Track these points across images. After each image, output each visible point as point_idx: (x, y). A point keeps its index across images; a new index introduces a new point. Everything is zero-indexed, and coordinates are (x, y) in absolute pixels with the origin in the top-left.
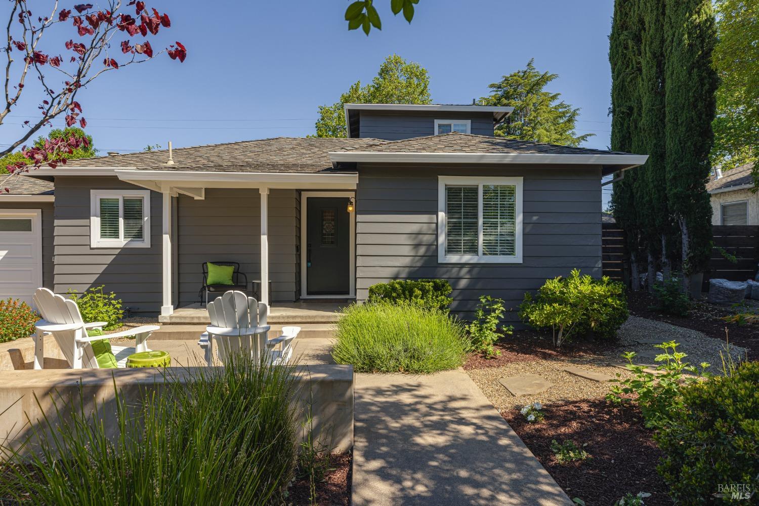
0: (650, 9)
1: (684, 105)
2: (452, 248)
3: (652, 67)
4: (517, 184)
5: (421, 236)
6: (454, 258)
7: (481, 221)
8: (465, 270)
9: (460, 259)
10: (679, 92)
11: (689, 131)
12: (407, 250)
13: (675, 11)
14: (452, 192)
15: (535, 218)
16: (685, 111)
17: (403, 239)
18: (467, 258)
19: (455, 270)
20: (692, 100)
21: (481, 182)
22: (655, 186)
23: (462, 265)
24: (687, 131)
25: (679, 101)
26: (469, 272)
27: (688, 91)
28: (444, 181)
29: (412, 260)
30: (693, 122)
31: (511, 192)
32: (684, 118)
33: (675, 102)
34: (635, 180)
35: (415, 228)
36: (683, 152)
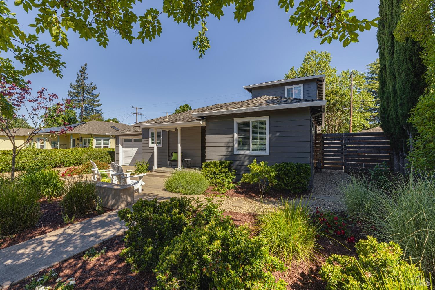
0: (388, 7)
1: (403, 60)
2: (240, 148)
3: (389, 40)
4: (267, 119)
5: (229, 143)
6: (242, 152)
7: (251, 136)
8: (247, 158)
9: (245, 153)
10: (400, 53)
11: (407, 76)
12: (224, 149)
13: (397, 6)
14: (239, 125)
15: (278, 134)
16: (404, 64)
17: (223, 144)
18: (247, 153)
19: (243, 158)
20: (408, 56)
21: (251, 120)
22: (394, 110)
23: (246, 155)
24: (406, 76)
25: (400, 58)
26: (248, 159)
27: (406, 52)
28: (236, 120)
29: (227, 153)
30: (409, 69)
31: (264, 123)
32: (403, 69)
33: (398, 59)
34: (388, 107)
35: (227, 140)
36: (404, 88)
